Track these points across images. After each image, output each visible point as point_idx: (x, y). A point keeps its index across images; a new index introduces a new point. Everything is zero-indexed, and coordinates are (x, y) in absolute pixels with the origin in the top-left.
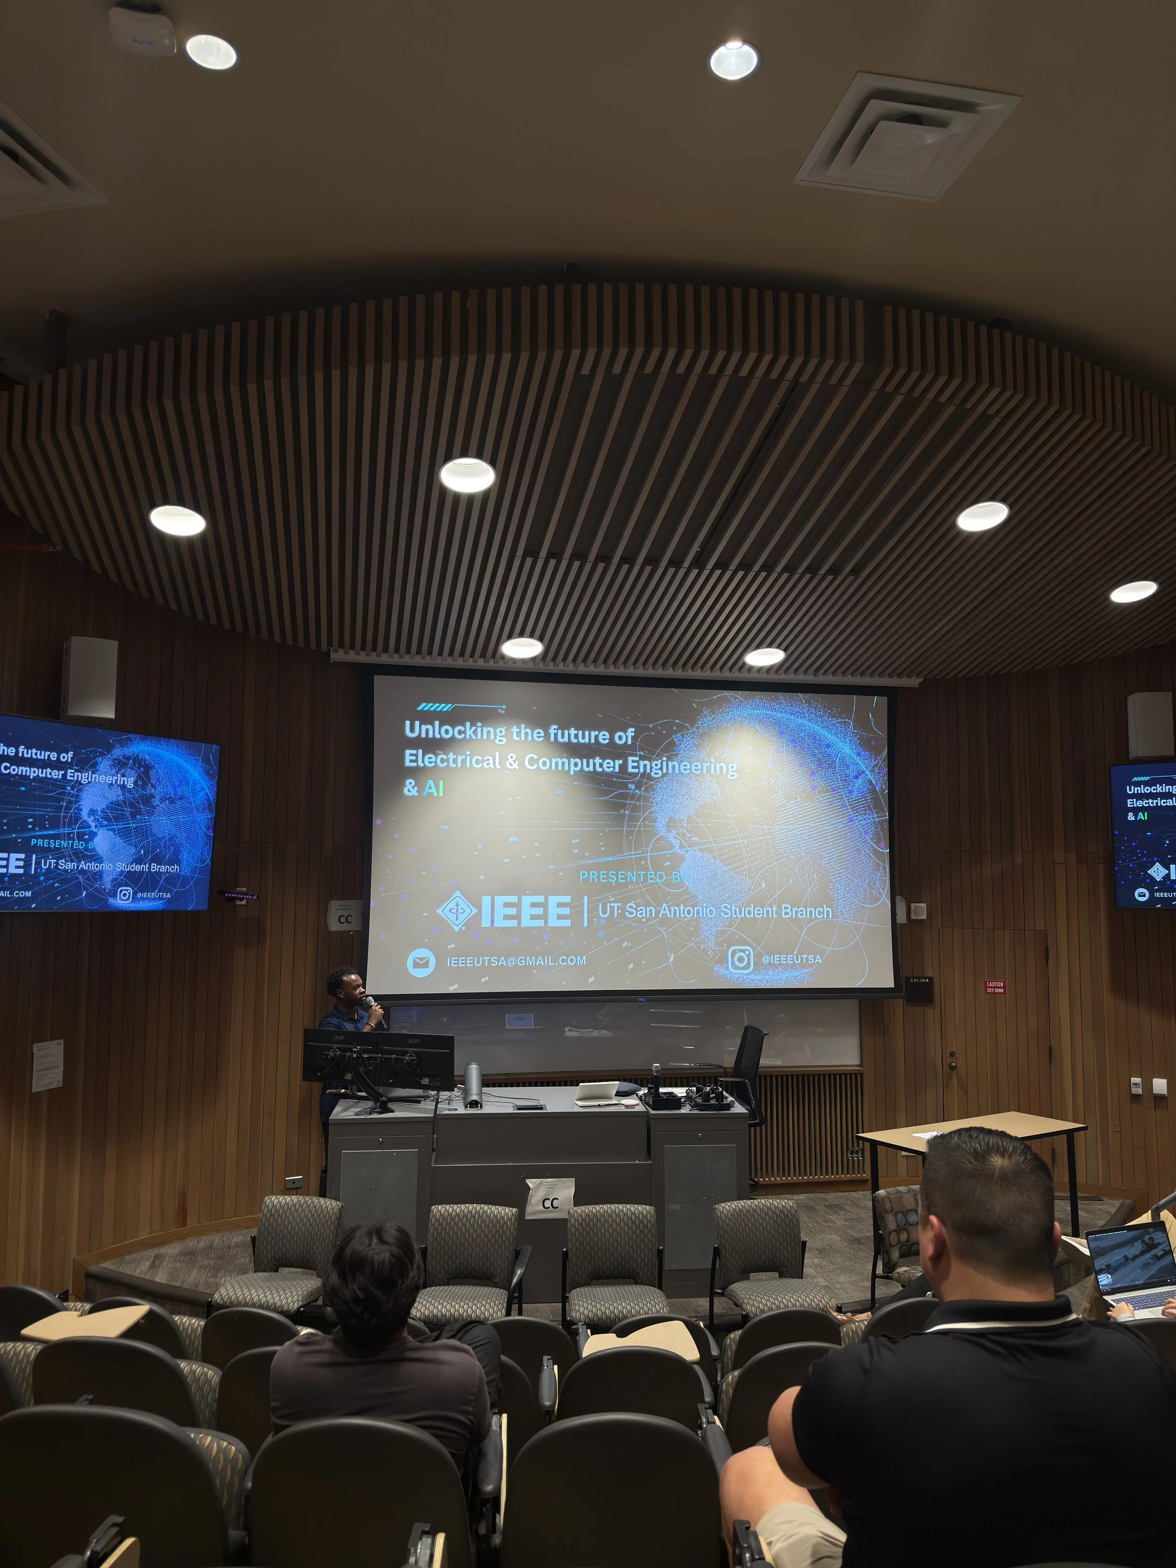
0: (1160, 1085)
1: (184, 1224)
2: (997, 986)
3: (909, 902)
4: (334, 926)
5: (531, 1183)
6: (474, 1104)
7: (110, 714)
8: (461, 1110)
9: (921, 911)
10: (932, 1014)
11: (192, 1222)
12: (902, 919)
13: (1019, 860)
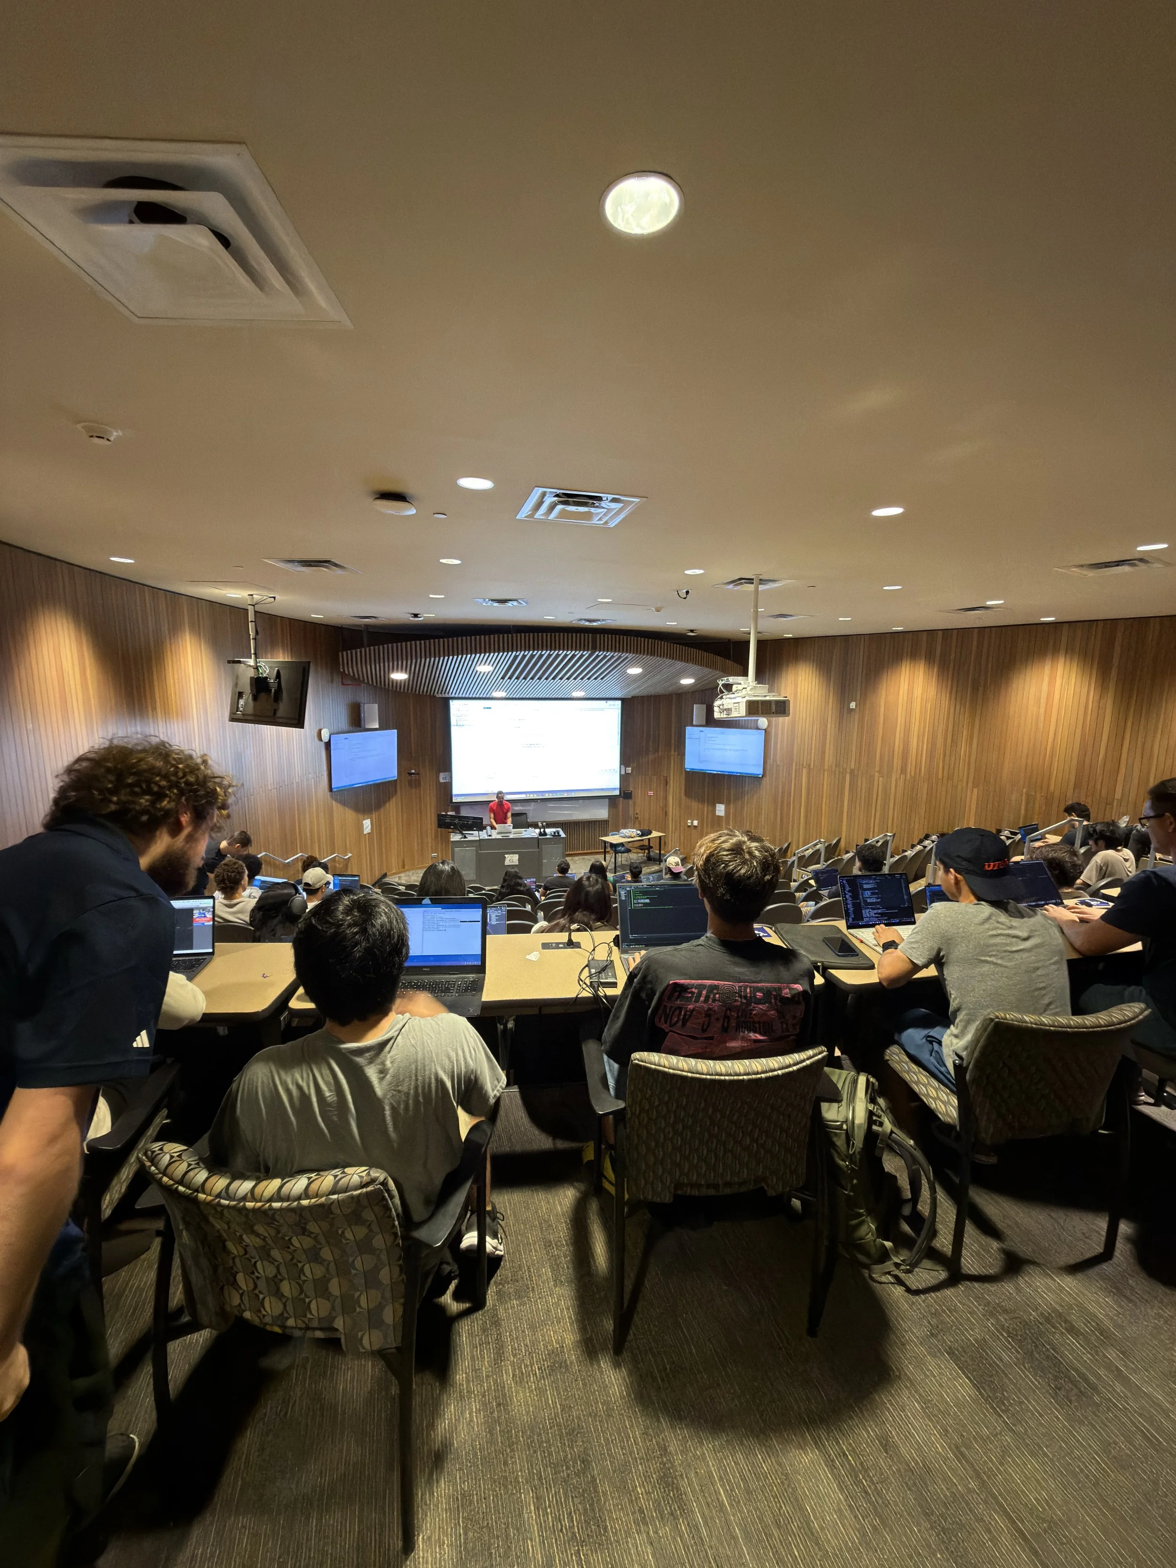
0: (696, 823)
1: (404, 868)
2: (651, 793)
3: (626, 766)
4: (442, 781)
5: (506, 856)
6: (490, 836)
7: (377, 727)
8: (487, 838)
9: (629, 770)
10: (631, 802)
11: (406, 868)
12: (623, 773)
13: (660, 754)
